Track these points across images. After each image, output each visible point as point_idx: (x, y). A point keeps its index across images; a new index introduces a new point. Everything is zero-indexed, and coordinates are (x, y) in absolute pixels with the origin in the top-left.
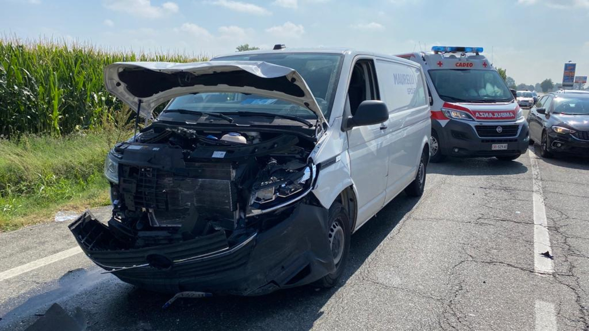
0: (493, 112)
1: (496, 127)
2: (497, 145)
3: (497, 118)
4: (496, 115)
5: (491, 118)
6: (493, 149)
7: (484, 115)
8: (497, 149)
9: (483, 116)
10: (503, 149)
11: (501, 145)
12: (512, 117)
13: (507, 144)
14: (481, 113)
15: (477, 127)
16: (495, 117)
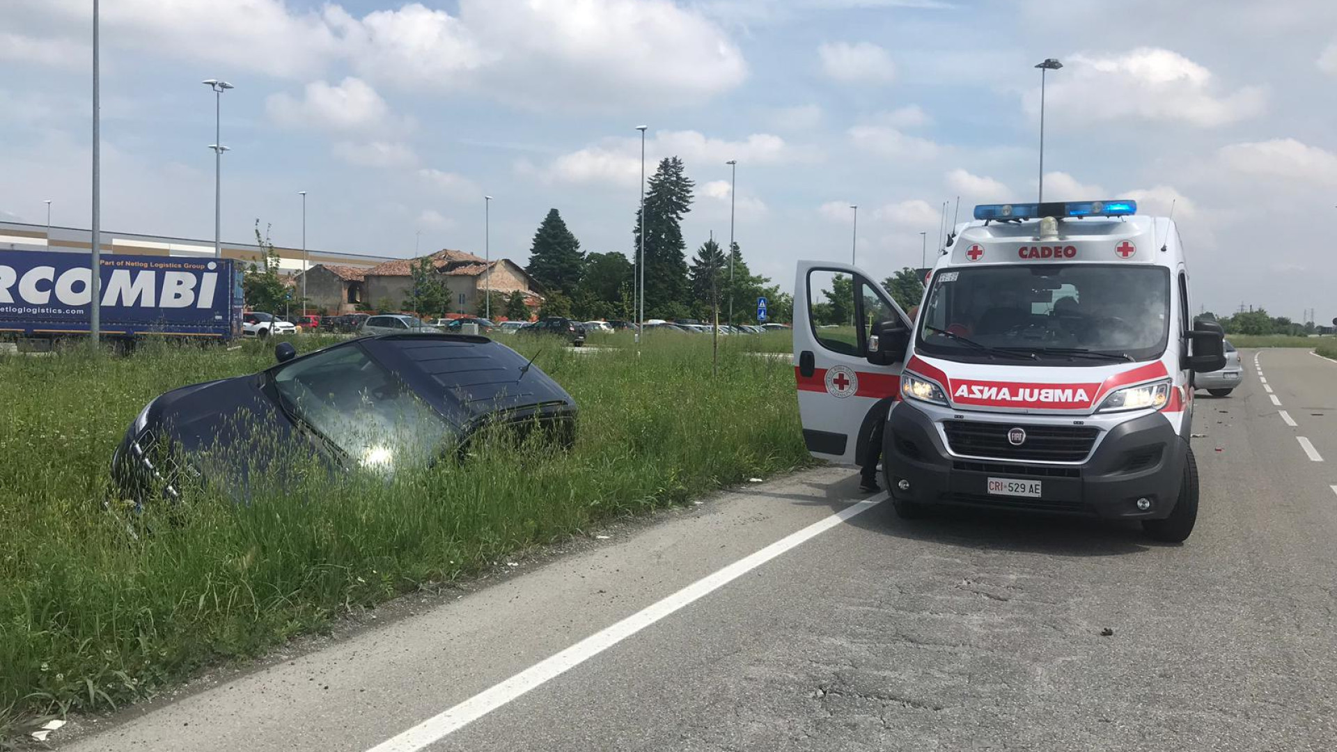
0: (1014, 388)
1: (1010, 426)
2: (1006, 481)
3: (1024, 403)
4: (1023, 394)
5: (1004, 403)
6: (992, 490)
7: (981, 392)
8: (1005, 492)
9: (978, 395)
10: (1027, 494)
11: (1020, 482)
12: (1082, 402)
13: (1039, 483)
14: (975, 388)
15: (950, 425)
16: (1020, 398)
